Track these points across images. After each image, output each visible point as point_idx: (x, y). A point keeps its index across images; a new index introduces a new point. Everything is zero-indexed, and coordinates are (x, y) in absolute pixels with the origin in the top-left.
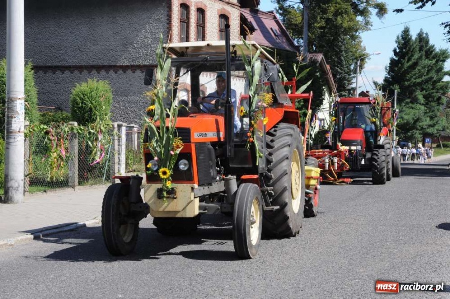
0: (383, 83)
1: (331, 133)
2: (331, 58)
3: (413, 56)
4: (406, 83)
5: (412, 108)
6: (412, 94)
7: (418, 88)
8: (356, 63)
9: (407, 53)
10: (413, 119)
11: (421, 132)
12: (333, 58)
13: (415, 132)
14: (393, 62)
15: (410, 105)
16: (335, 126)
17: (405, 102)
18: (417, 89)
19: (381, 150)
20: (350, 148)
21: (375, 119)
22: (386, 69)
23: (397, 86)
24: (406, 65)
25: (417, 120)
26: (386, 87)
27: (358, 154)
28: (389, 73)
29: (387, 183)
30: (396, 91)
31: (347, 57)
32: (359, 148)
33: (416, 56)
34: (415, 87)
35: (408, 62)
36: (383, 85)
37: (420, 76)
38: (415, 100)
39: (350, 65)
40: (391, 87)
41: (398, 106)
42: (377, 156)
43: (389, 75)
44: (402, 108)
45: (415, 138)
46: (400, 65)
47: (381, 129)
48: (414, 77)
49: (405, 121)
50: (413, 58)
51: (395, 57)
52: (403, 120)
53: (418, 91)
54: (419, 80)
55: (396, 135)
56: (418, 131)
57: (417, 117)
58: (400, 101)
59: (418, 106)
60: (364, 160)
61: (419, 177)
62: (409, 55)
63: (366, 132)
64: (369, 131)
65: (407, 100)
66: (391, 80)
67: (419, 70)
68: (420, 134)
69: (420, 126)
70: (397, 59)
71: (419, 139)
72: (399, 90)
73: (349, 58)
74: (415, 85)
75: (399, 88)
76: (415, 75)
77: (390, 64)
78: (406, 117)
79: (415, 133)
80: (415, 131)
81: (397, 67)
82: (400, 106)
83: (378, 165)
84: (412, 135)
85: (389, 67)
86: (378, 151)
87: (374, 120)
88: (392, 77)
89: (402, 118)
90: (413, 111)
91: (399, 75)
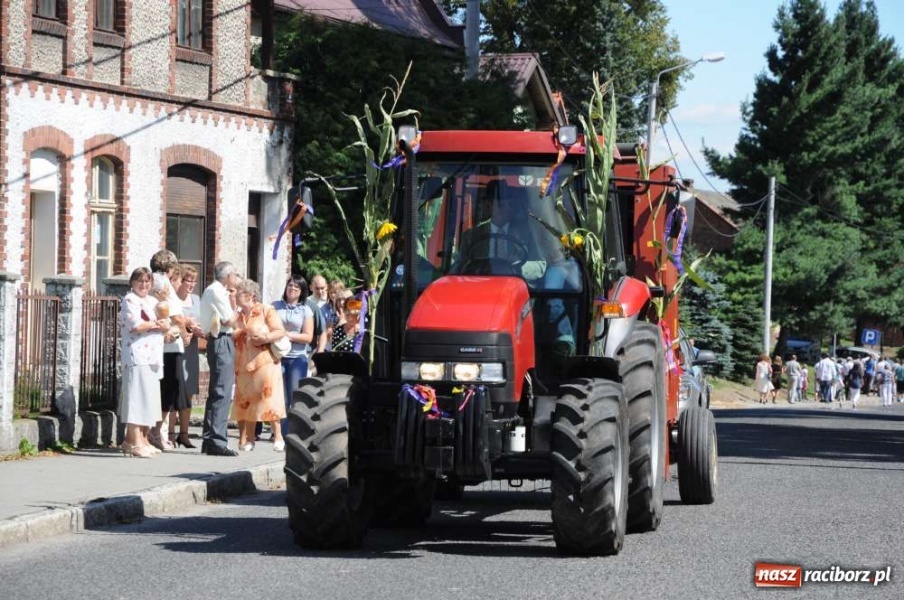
0: (734, 155)
1: (375, 298)
2: (569, 69)
3: (827, 74)
4: (805, 154)
5: (823, 234)
6: (823, 190)
7: (843, 172)
8: (648, 90)
9: (808, 63)
10: (827, 269)
11: (849, 309)
12: (576, 70)
13: (831, 308)
14: (764, 90)
15: (819, 224)
16: (395, 263)
17: (800, 214)
18: (839, 176)
19: (599, 387)
20: (449, 371)
21: (583, 234)
22: (744, 112)
23: (777, 167)
24: (806, 100)
25: (838, 273)
26: (744, 169)
27: (485, 405)
28: (752, 123)
29: (632, 545)
30: (773, 180)
31: (619, 68)
32: (493, 373)
33: (838, 72)
34: (834, 168)
35: (811, 89)
36: (735, 161)
37: (850, 137)
38: (831, 211)
39: (631, 95)
40: (760, 167)
41: (781, 228)
42: (576, 419)
43: (754, 131)
44: (793, 235)
45: (832, 328)
46: (785, 100)
47: (608, 286)
48: (830, 138)
49: (802, 276)
50: (827, 80)
51: (770, 76)
52: (795, 271)
53: (842, 181)
54: (845, 148)
55: (773, 318)
56: (840, 308)
57: (840, 263)
58: (785, 213)
59: (842, 228)
60: (521, 431)
61: (831, 462)
62: (817, 69)
63: (540, 295)
64: (555, 294)
65: (806, 210)
66: (758, 145)
67: (845, 115)
68: (847, 315)
69: (846, 292)
70: (777, 79)
71: (844, 332)
72: (783, 179)
73: (627, 73)
74: (835, 161)
75: (784, 173)
76: (833, 130)
77: (756, 95)
78: (803, 262)
79: (833, 313)
80: (831, 306)
81: (778, 104)
82: (788, 228)
83: (580, 467)
84: (823, 318)
85: (754, 104)
86: (580, 395)
87: (578, 240)
88: (763, 136)
89: (792, 265)
90: (826, 243)
91: (785, 129)
